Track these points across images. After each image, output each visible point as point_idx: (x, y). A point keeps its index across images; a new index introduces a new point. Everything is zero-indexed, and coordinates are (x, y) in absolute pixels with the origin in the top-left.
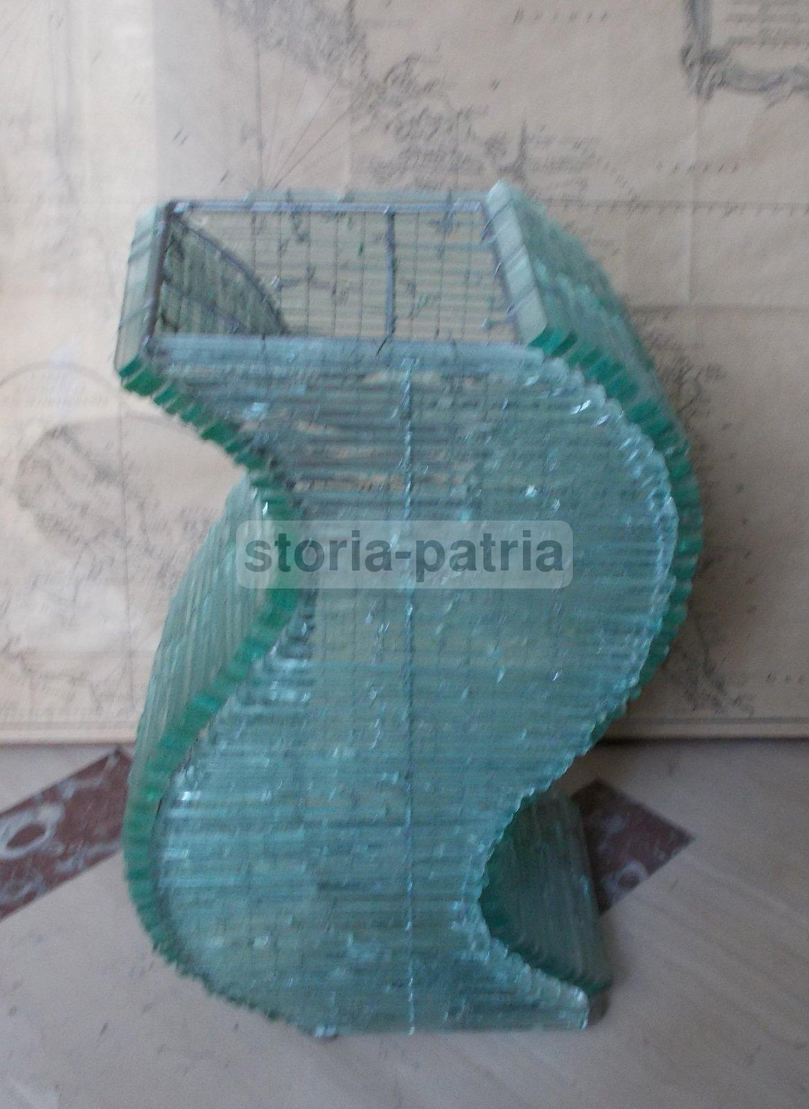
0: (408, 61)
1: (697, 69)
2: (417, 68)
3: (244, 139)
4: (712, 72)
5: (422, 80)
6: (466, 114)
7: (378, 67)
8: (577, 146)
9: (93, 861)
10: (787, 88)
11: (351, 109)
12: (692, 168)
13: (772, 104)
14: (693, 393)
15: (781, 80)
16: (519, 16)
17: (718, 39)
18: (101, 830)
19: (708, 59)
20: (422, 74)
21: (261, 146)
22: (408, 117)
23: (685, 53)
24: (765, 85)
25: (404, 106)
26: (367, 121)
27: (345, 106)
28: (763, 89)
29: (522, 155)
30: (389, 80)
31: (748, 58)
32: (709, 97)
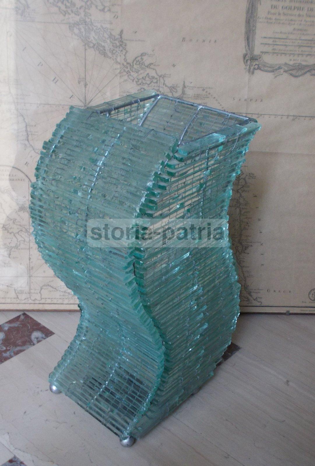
0: (142, 55)
1: (249, 62)
2: (145, 58)
3: (79, 83)
4: (254, 64)
5: (147, 63)
6: (163, 76)
7: (130, 57)
8: (203, 90)
9: (17, 353)
10: (282, 71)
11: (120, 73)
12: (245, 100)
13: (276, 77)
14: (243, 183)
15: (280, 68)
16: (184, 40)
17: (257, 52)
18: (19, 342)
19: (253, 59)
20: (147, 60)
21: (86, 85)
22: (141, 77)
23: (245, 56)
24: (274, 69)
25: (140, 73)
26: (126, 77)
27: (118, 71)
28: (273, 71)
29: (183, 93)
30: (135, 62)
31: (268, 59)
32: (253, 73)
